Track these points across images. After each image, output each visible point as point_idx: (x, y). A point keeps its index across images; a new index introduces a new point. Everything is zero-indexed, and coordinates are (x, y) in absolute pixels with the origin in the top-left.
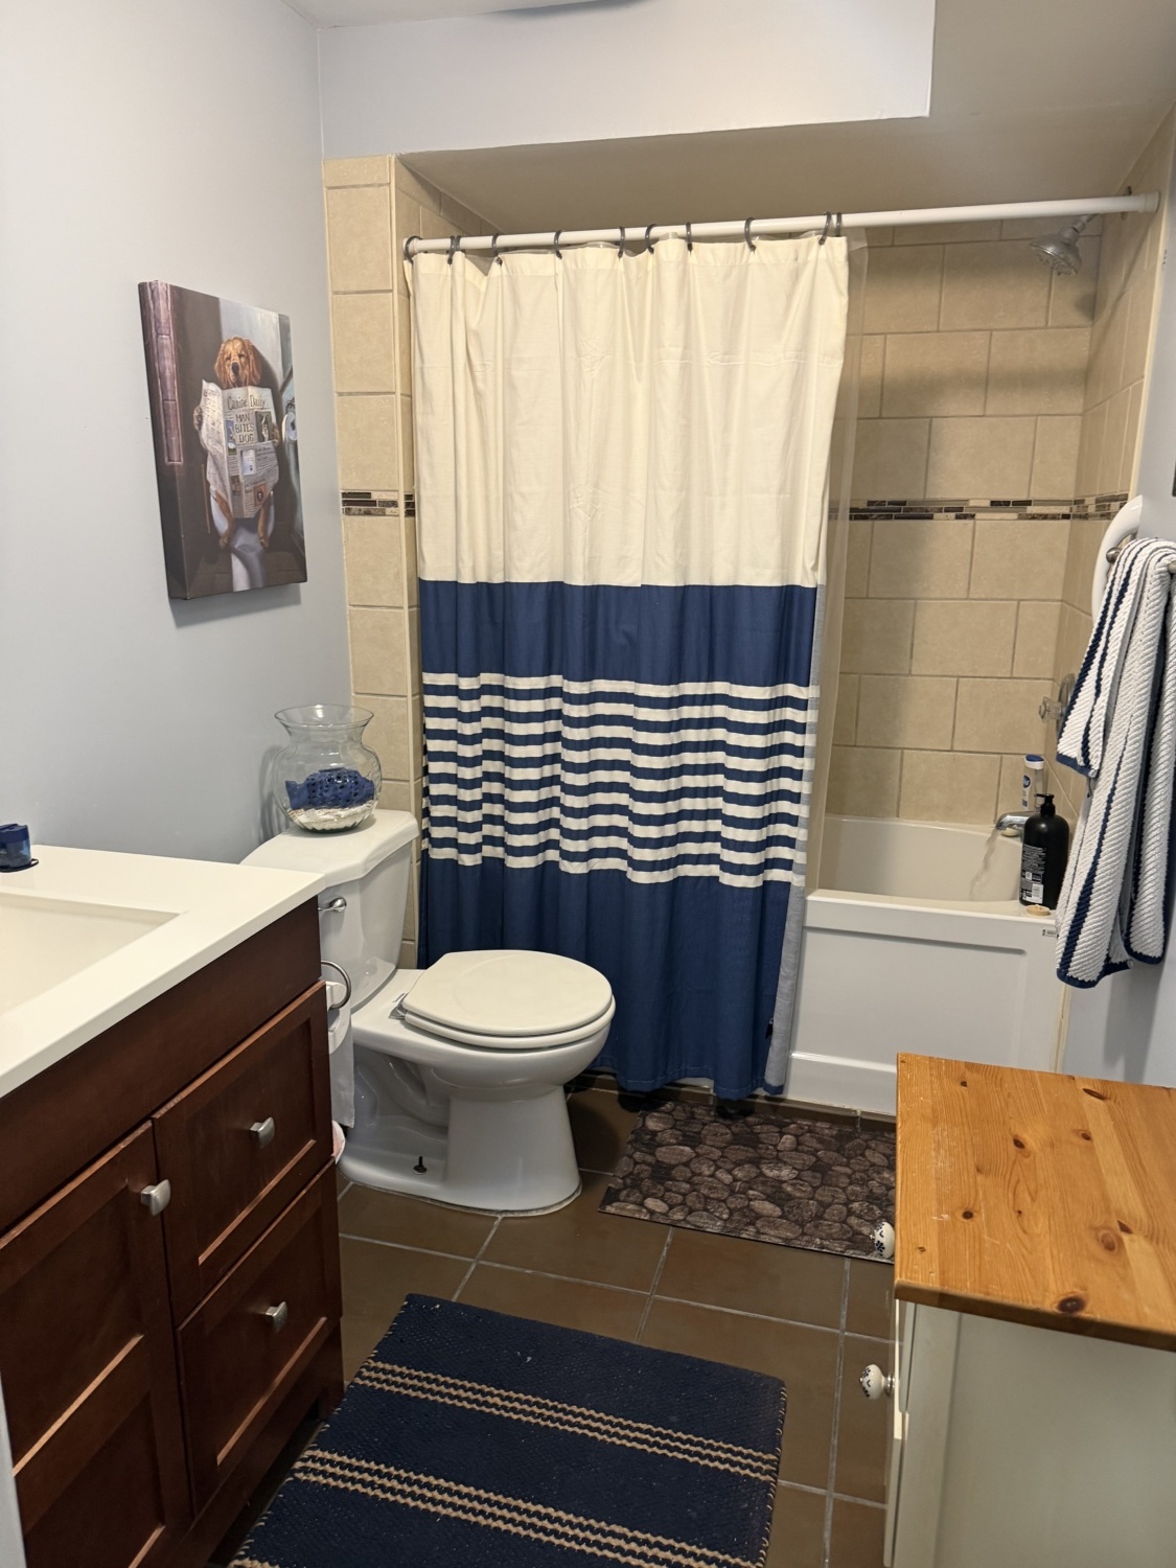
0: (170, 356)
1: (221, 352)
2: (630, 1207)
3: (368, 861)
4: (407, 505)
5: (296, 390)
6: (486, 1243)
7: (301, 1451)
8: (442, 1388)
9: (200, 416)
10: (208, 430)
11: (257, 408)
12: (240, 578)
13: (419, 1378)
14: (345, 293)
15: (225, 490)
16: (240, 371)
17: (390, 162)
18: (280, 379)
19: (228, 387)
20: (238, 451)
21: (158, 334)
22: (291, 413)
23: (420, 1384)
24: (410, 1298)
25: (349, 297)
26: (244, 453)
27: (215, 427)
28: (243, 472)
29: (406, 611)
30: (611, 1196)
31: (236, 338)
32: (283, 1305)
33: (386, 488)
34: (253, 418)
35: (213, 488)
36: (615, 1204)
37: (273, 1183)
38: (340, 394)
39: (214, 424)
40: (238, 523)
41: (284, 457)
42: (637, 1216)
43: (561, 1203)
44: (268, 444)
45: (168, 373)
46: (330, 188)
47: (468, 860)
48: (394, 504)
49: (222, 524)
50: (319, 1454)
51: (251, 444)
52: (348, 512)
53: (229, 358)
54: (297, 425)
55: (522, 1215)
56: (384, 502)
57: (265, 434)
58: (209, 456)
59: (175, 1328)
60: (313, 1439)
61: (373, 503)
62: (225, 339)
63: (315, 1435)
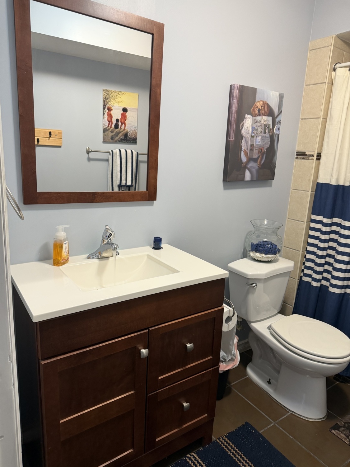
0: (235, 106)
1: (254, 105)
2: (342, 435)
3: (267, 274)
4: (318, 156)
5: (282, 118)
6: (281, 419)
7: (191, 452)
8: (242, 459)
9: (243, 125)
10: (245, 129)
11: (265, 123)
12: (248, 176)
13: (236, 451)
14: (309, 85)
15: (247, 149)
16: (261, 111)
17: (333, 38)
18: (276, 114)
19: (255, 116)
20: (255, 137)
21: (233, 100)
22: (278, 125)
23: (235, 454)
24: (246, 423)
25: (310, 86)
26: (257, 137)
27: (248, 129)
28: (256, 143)
29: (310, 193)
30: (336, 427)
31: (261, 101)
32: (188, 404)
33: (311, 150)
34: (263, 126)
35: (243, 148)
36: (336, 431)
37: (193, 365)
38: (302, 119)
39: (247, 128)
40: (250, 159)
41: (273, 140)
42: (344, 440)
43: (315, 419)
44: (267, 134)
45: (233, 112)
46: (310, 50)
47: (314, 284)
48: (313, 156)
49: (244, 159)
50: (196, 456)
51: (260, 134)
52: (297, 158)
53: (257, 107)
54: (280, 129)
55: (298, 416)
56: (310, 155)
57: (267, 132)
58: (244, 138)
59: (147, 394)
60: (196, 450)
61: (306, 155)
62: (257, 101)
63: (198, 449)
